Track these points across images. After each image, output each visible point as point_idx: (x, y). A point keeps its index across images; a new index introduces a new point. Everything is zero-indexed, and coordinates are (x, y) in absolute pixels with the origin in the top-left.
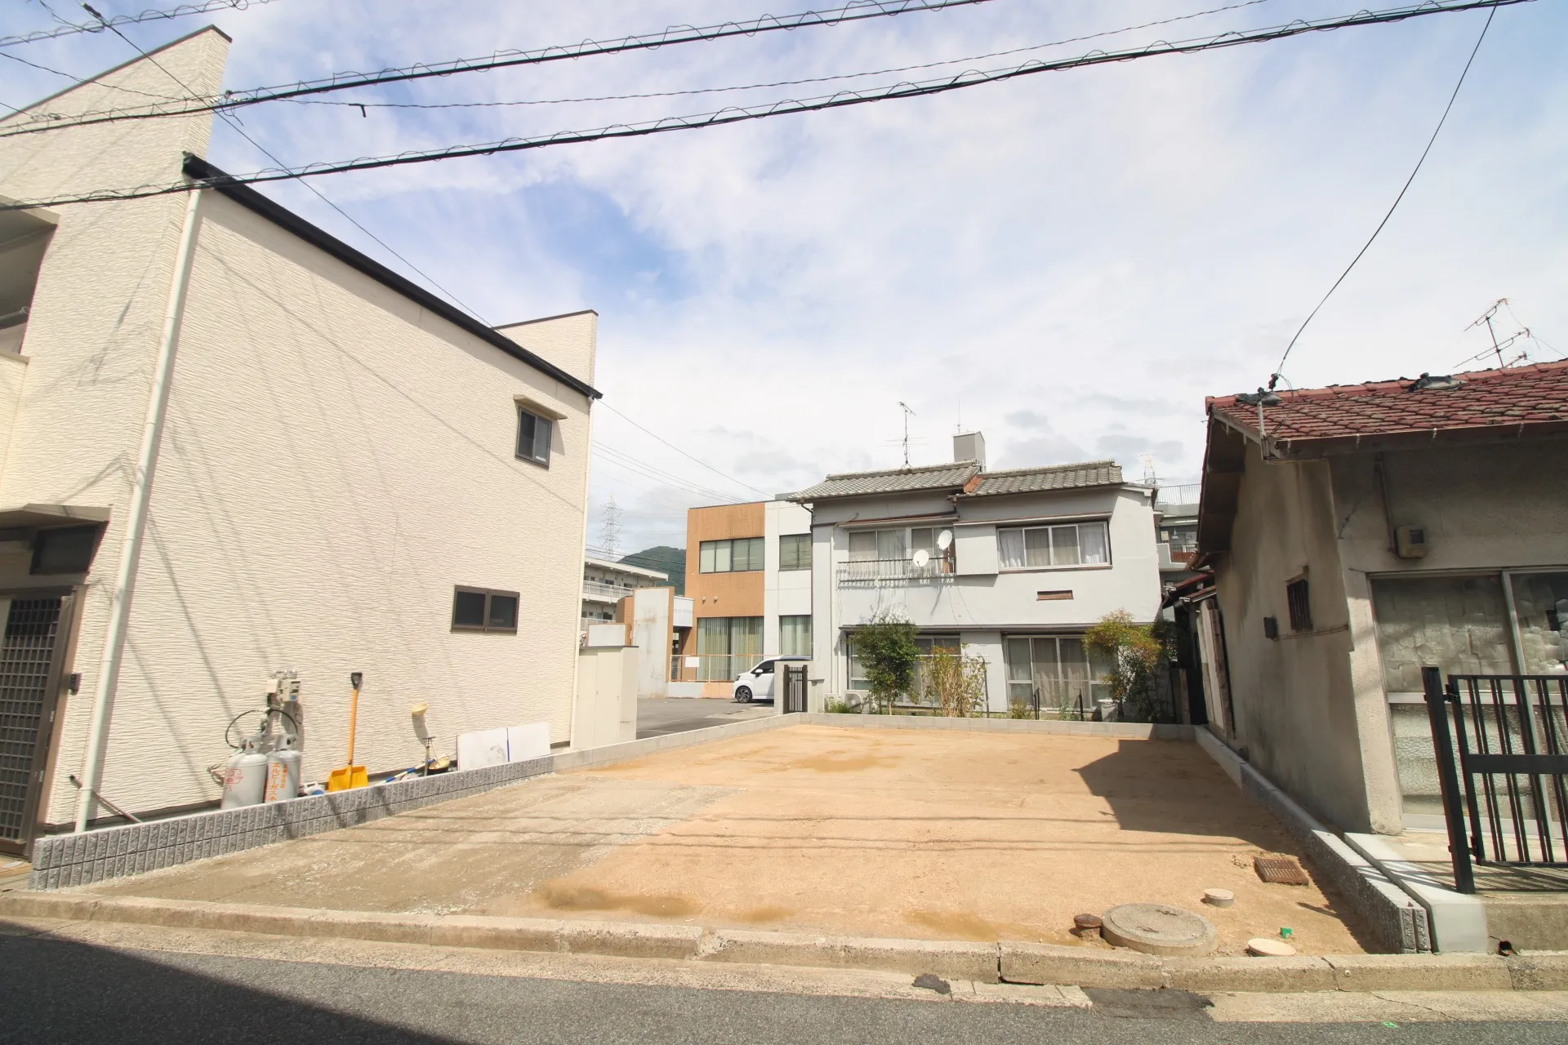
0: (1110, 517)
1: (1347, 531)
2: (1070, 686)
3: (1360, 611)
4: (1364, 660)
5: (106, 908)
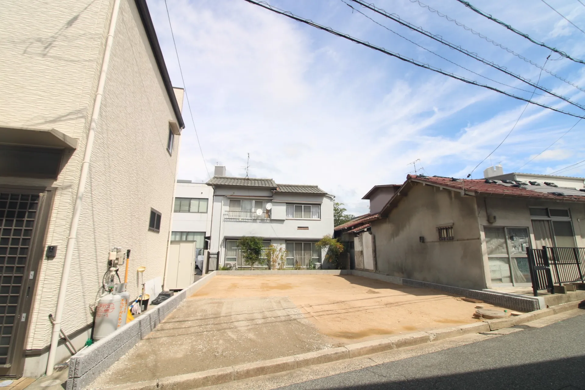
0: (321, 204)
1: (480, 215)
2: (305, 259)
3: (482, 234)
4: (484, 247)
5: (167, 385)
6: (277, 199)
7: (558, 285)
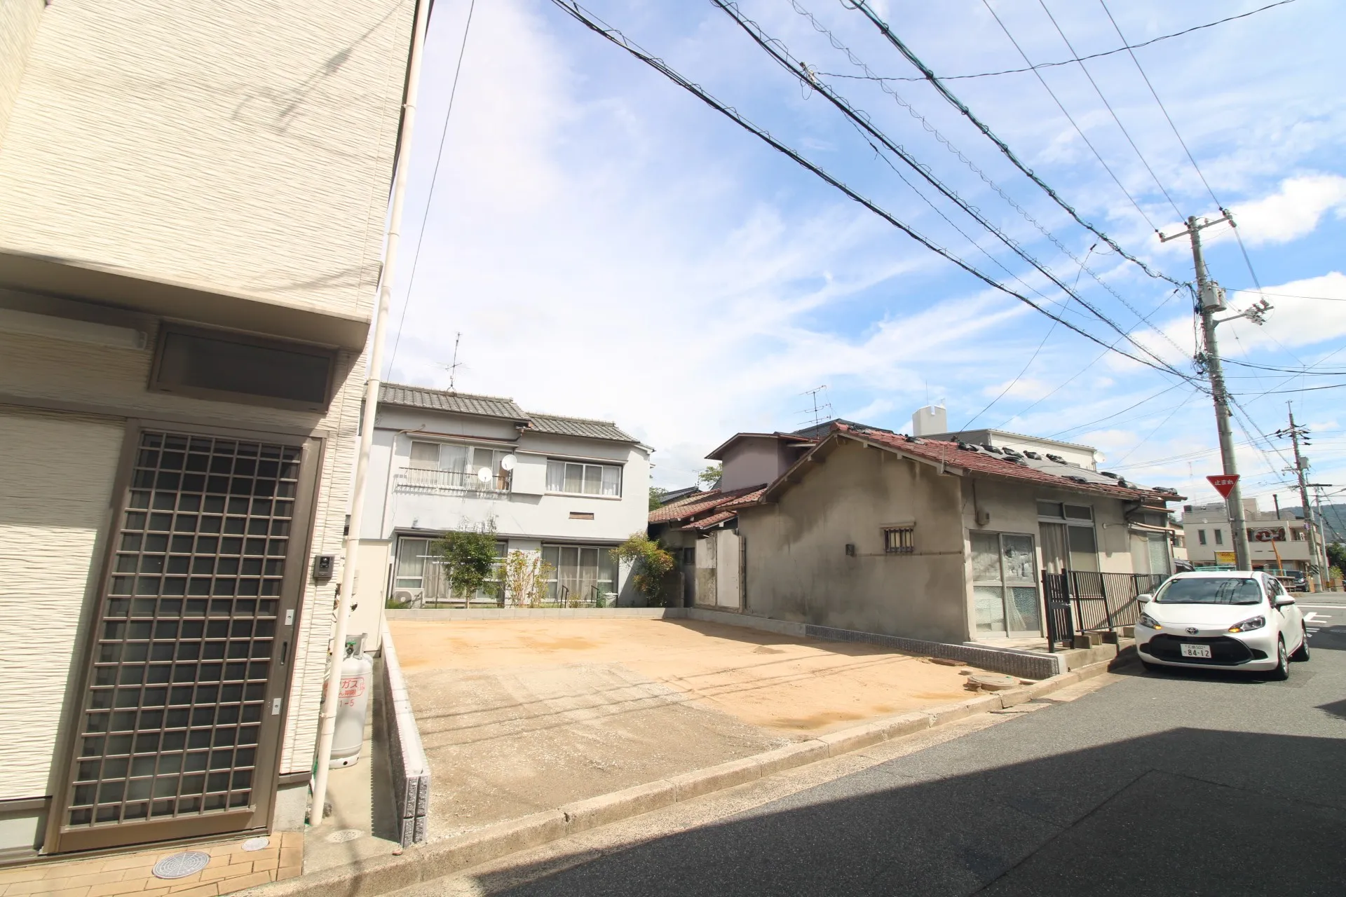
0: (624, 464)
1: (964, 509)
2: (583, 583)
3: (967, 544)
4: (969, 567)
5: (582, 817)
6: (526, 446)
7: (1080, 634)
